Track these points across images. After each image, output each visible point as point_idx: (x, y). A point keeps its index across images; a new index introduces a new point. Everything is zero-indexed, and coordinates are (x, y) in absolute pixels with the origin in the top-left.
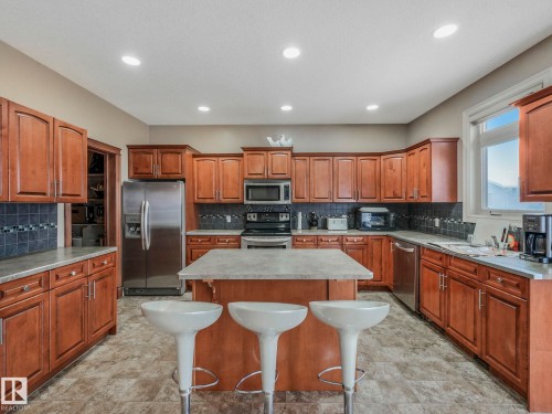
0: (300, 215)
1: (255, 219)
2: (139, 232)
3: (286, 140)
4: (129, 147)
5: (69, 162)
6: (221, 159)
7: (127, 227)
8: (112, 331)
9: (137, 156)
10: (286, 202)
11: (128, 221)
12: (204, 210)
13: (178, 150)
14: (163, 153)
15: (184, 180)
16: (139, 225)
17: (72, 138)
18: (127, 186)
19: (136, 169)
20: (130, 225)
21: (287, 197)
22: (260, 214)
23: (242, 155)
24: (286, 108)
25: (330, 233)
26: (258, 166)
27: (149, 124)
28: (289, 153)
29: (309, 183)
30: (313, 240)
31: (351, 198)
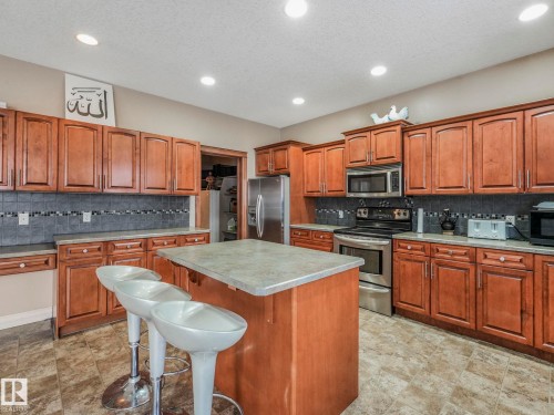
0: (421, 211)
1: (366, 216)
2: (255, 221)
3: (398, 111)
5: (184, 166)
6: (326, 149)
7: (249, 217)
9: (261, 156)
10: (395, 194)
11: (250, 211)
12: (320, 205)
13: (285, 147)
14: (275, 152)
15: (289, 175)
16: (255, 215)
17: (186, 150)
18: (252, 183)
19: (260, 167)
20: (252, 215)
21: (395, 187)
22: (371, 209)
23: (342, 142)
24: (378, 71)
25: (470, 242)
26: (361, 151)
27: (280, 127)
28: (398, 128)
29: (431, 166)
30: (423, 250)
31: (511, 186)
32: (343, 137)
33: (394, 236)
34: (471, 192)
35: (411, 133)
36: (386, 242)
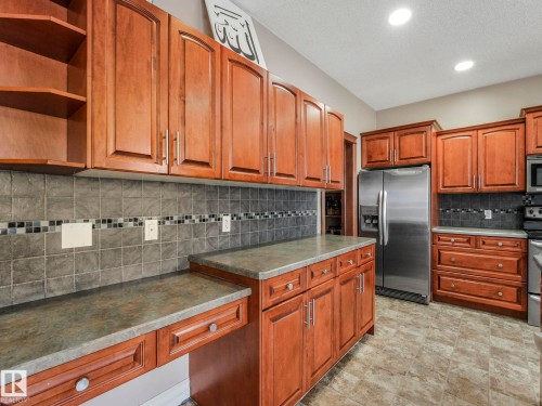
2: (377, 225)
4: (363, 135)
6: (480, 132)
7: (363, 220)
8: (371, 331)
9: (372, 142)
11: (364, 213)
12: (448, 203)
14: (400, 136)
15: (429, 164)
16: (377, 218)
18: (362, 176)
19: (369, 157)
20: (366, 217)
27: (377, 109)
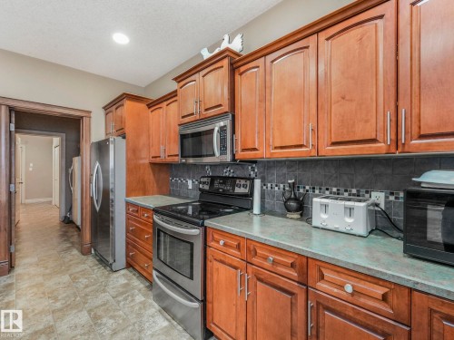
1: (207, 187)
6: (166, 104)
10: (223, 159)
12: (173, 172)
21: (223, 149)
22: (213, 179)
23: (174, 94)
28: (226, 62)
29: (265, 114)
30: (238, 247)
31: (374, 141)
32: (174, 86)
33: (208, 223)
34: (314, 153)
35: (242, 69)
36: (195, 231)
